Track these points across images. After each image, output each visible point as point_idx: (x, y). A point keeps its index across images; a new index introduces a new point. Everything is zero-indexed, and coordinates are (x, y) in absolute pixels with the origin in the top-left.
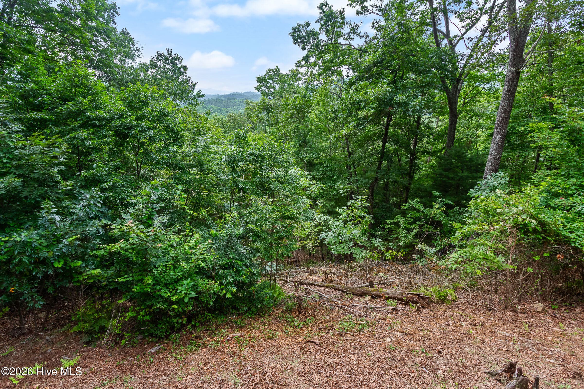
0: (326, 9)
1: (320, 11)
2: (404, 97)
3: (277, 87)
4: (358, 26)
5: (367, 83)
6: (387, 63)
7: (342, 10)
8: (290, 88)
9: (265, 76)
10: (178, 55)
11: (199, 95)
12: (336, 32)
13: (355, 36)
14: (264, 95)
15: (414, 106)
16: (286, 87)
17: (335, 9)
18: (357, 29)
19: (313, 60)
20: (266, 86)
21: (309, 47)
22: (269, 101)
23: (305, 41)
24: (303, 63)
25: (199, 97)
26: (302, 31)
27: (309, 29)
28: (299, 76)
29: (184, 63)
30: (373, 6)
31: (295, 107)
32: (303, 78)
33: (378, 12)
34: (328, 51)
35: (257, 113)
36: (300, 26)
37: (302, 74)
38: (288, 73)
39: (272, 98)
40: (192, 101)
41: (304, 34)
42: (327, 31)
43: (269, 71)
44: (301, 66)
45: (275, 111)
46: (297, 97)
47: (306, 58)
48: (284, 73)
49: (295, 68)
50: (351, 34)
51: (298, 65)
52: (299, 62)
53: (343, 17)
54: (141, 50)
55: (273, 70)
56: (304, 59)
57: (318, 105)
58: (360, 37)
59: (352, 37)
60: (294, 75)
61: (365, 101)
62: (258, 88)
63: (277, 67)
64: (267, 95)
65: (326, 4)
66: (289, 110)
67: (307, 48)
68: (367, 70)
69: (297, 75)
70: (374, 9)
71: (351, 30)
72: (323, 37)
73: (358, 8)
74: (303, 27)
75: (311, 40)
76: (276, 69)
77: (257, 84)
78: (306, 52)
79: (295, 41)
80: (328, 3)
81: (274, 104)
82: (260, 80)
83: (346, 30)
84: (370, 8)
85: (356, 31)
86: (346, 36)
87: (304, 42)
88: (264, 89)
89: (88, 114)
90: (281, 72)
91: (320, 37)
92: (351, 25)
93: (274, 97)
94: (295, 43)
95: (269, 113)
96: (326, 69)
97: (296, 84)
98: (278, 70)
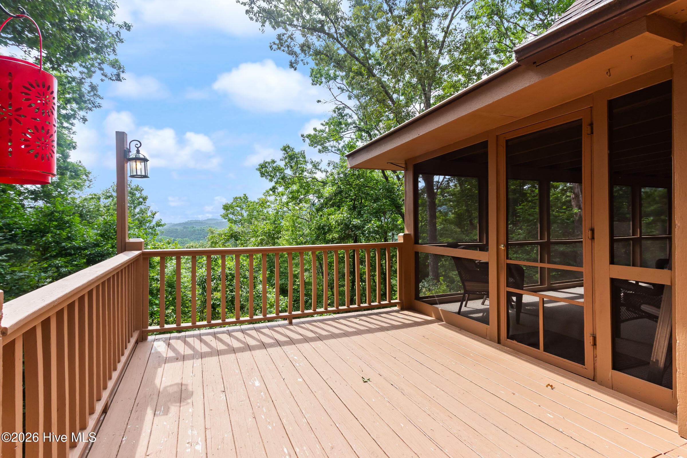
0: (289, 150)
1: (284, 152)
2: (359, 221)
3: (245, 214)
4: (318, 163)
5: (333, 209)
6: (346, 193)
7: (302, 152)
8: (259, 214)
9: (232, 203)
10: (138, 186)
11: (158, 225)
12: (300, 167)
13: (317, 171)
14: (232, 223)
15: (369, 228)
16: (255, 213)
17: (297, 150)
18: (318, 166)
19: (281, 189)
20: (233, 214)
21: (275, 180)
22: (237, 228)
23: (272, 174)
24: (271, 192)
25: (159, 226)
26: (269, 167)
27: (274, 165)
28: (268, 204)
29: (144, 194)
30: (332, 147)
31: (264, 233)
32: (273, 206)
33: (336, 152)
34: (294, 183)
35: (223, 241)
36: (267, 163)
37: (271, 203)
38: (257, 201)
39: (240, 226)
40: (150, 230)
41: (271, 169)
42: (291, 167)
43: (236, 199)
44: (270, 195)
45: (243, 238)
46: (267, 223)
47: (274, 189)
48: (252, 201)
49: (264, 197)
50: (313, 169)
51: (266, 194)
52: (268, 192)
53: (304, 157)
54: (93, 180)
55: (240, 198)
56: (271, 190)
57: (288, 230)
58: (322, 172)
59: (315, 171)
60: (263, 203)
61: (328, 226)
62: (225, 216)
63: (245, 195)
64: (235, 222)
65: (289, 147)
66: (258, 236)
67: (274, 180)
68: (329, 199)
69: (266, 203)
70: (333, 149)
71: (313, 166)
72: (289, 172)
73: (319, 147)
74: (269, 164)
75: (278, 174)
76: (244, 197)
77: (223, 212)
78: (273, 184)
79: (262, 175)
80: (290, 146)
81: (242, 231)
82: (226, 208)
83: (309, 166)
84: (330, 148)
85: (318, 167)
86: (309, 171)
87: (271, 176)
88: (231, 216)
89: (63, 244)
90: (249, 200)
91: (286, 171)
92: (313, 162)
93: (242, 224)
94: (262, 176)
95: (237, 240)
96: (294, 198)
97: (265, 211)
98: (246, 197)
